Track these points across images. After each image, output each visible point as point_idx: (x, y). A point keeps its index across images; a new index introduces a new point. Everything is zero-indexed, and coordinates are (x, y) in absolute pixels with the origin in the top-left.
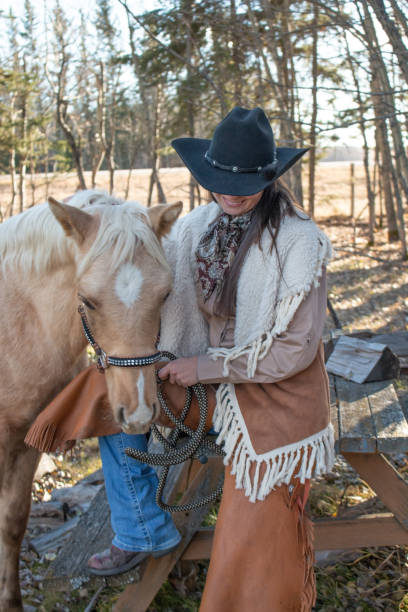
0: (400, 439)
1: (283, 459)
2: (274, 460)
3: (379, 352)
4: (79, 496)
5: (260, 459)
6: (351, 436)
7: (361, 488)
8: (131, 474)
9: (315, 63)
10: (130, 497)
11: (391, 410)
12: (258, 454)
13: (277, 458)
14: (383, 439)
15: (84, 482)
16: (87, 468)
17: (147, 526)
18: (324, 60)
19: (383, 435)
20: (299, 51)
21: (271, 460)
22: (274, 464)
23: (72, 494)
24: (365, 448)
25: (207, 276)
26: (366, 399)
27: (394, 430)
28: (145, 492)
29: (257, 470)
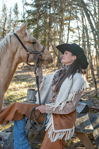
0: (90, 130)
1: (61, 133)
2: (59, 132)
3: (85, 106)
4: (3, 135)
5: (55, 131)
6: (78, 128)
7: (76, 139)
8: (21, 132)
9: (69, 27)
10: (20, 138)
11: (88, 122)
12: (55, 130)
13: (60, 132)
14: (86, 129)
15: (5, 131)
16: (5, 127)
17: (23, 146)
18: (71, 27)
19: (86, 128)
20: (65, 24)
21: (58, 132)
22: (59, 133)
23: (1, 134)
24: (81, 131)
25: (54, 80)
26: (81, 118)
27: (89, 127)
28: (24, 137)
29: (54, 134)
